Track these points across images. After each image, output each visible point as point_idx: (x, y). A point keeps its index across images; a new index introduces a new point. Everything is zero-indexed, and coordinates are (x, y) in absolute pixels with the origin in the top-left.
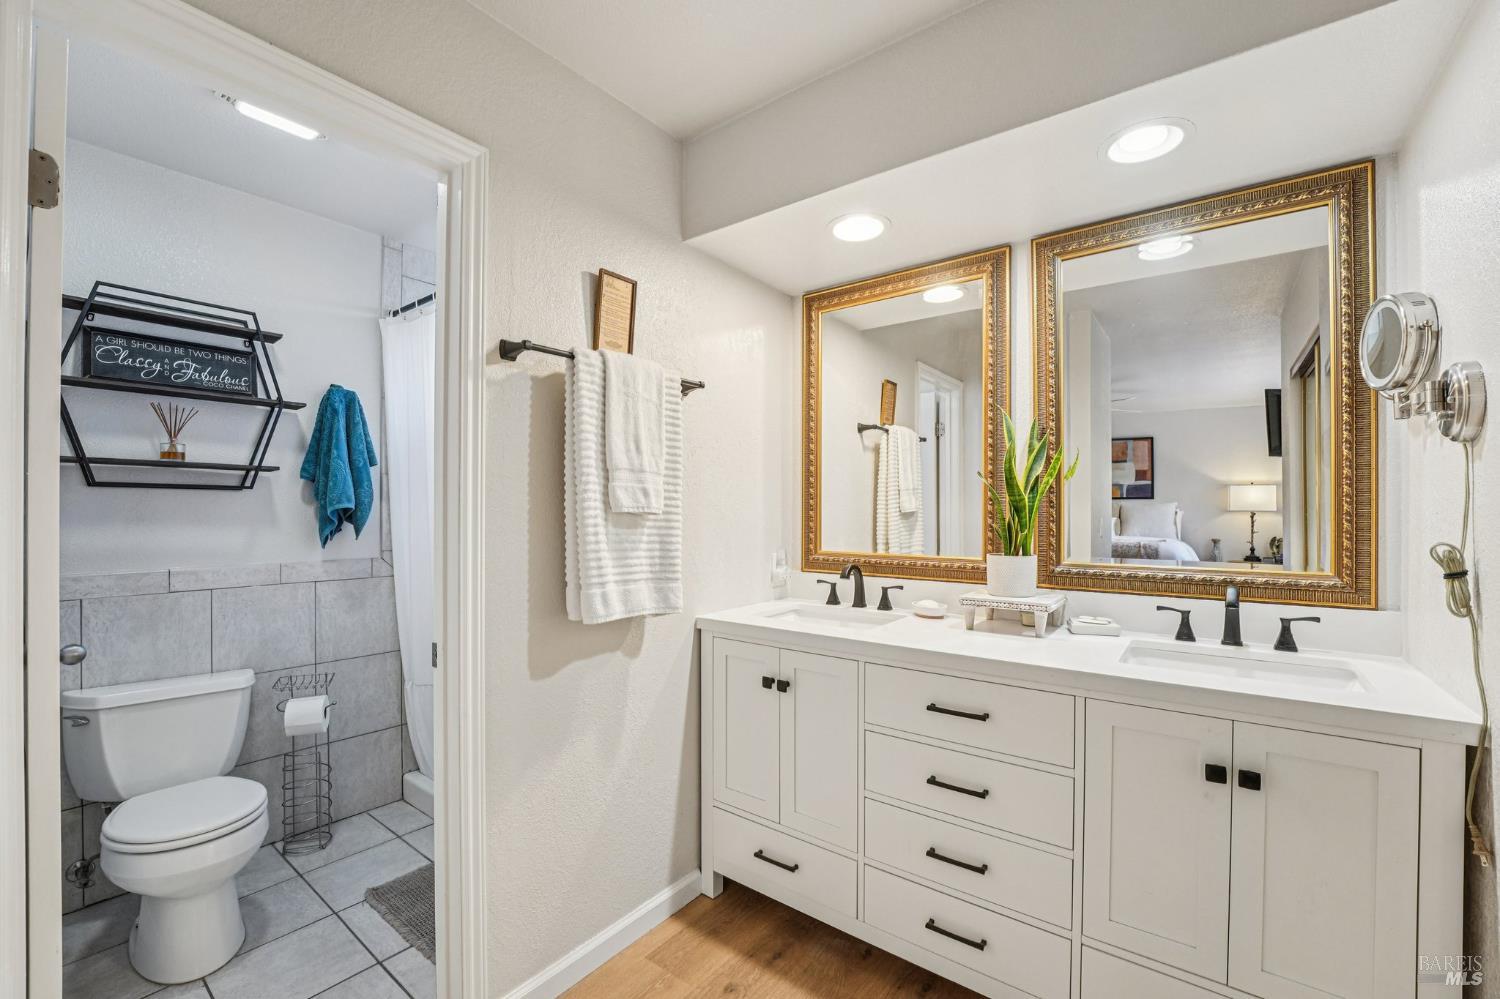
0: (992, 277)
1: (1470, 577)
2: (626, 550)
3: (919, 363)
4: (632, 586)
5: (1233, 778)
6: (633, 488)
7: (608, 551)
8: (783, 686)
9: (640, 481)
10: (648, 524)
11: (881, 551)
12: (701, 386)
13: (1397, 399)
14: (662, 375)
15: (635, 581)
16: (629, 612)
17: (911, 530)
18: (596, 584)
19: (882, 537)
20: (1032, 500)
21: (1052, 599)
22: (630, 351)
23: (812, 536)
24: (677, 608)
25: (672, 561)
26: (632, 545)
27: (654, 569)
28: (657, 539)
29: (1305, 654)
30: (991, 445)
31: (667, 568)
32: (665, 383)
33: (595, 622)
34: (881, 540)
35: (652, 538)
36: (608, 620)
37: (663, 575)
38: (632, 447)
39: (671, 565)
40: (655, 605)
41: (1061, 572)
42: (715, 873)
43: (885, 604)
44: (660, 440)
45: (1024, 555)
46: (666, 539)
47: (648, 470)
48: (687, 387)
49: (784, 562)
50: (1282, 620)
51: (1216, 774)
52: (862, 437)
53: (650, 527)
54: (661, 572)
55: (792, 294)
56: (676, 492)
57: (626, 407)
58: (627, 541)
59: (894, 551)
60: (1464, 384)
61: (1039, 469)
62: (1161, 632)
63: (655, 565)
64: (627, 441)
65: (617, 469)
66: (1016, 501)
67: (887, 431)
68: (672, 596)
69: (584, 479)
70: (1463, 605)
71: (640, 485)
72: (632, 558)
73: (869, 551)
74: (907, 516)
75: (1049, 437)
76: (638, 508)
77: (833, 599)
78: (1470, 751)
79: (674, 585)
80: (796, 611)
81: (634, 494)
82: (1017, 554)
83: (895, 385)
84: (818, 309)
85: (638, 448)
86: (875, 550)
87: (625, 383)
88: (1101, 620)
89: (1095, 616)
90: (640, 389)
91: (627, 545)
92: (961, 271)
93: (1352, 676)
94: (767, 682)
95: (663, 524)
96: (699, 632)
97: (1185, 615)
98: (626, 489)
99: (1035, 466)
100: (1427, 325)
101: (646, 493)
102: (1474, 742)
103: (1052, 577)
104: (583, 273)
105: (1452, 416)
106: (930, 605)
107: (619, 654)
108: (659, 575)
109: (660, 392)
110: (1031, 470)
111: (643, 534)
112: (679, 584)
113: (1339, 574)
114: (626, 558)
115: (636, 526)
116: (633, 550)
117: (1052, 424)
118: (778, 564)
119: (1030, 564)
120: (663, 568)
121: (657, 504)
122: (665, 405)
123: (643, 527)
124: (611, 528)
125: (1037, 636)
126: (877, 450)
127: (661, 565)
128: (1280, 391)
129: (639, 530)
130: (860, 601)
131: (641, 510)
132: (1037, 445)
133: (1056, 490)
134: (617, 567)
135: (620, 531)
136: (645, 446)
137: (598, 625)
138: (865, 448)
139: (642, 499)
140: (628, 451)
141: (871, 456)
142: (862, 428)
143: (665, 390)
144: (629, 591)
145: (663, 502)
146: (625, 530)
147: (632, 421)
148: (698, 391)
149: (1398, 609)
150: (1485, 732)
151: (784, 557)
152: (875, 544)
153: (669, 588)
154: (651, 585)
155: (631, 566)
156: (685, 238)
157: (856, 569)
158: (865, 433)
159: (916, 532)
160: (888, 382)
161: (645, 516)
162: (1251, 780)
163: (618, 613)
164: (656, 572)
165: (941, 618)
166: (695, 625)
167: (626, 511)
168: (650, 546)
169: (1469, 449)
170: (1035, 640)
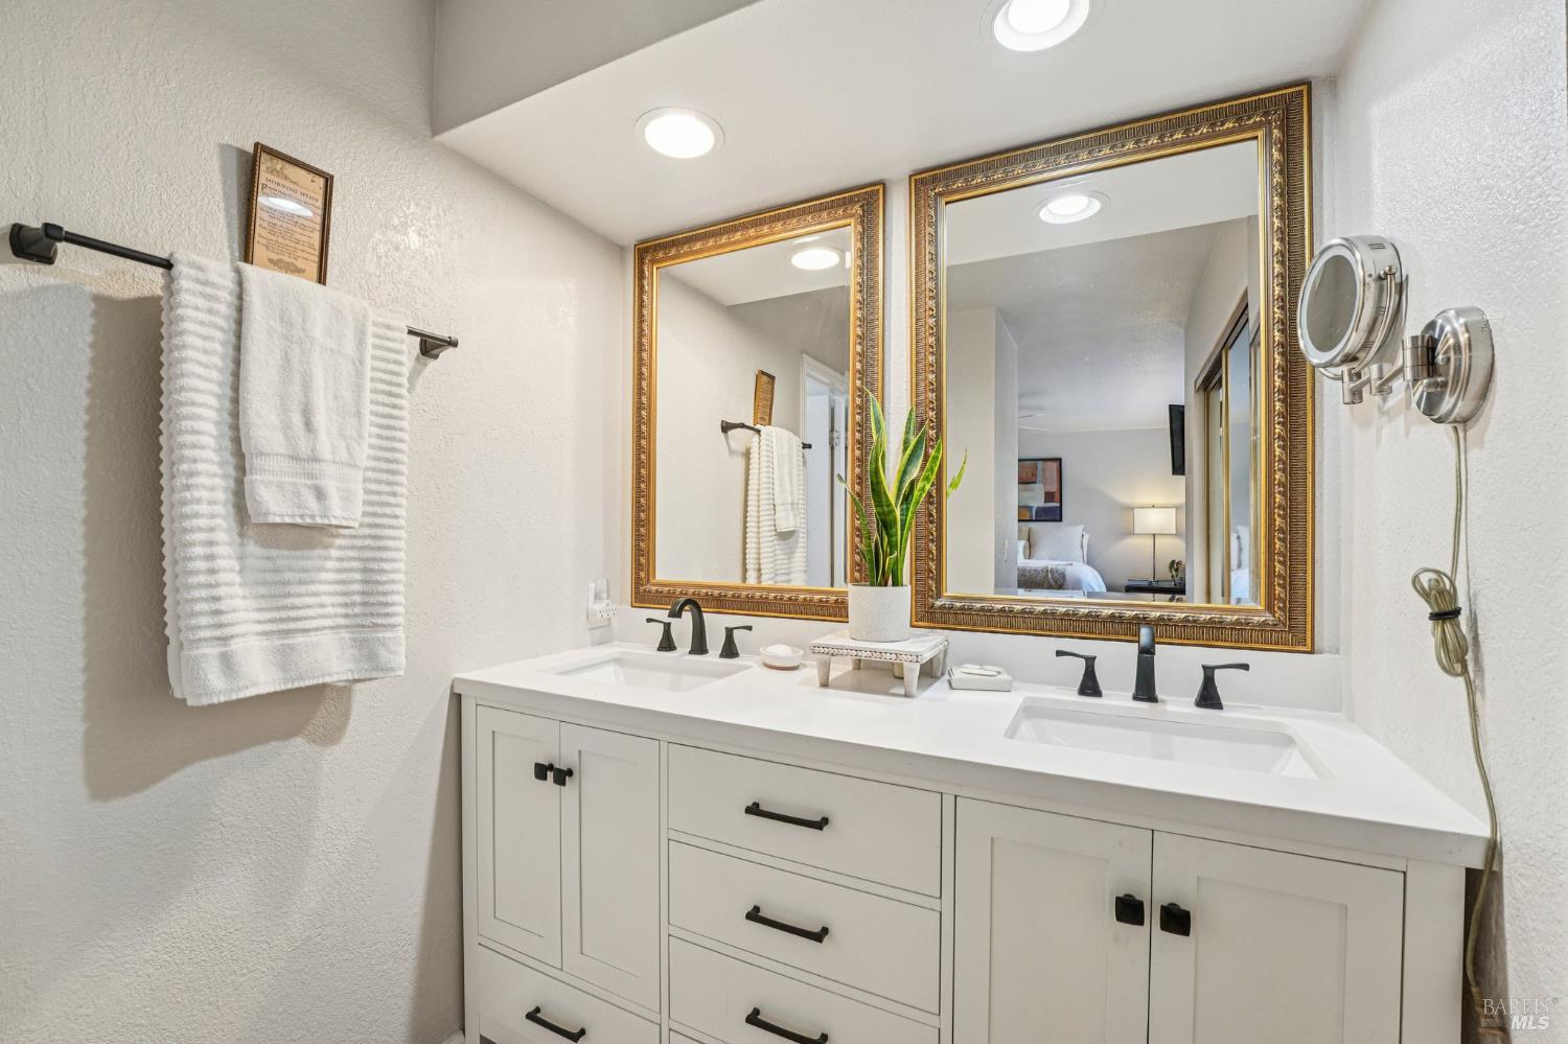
0: (862, 222)
1: (1463, 619)
2: (288, 583)
3: (805, 356)
4: (300, 639)
5: (1153, 917)
6: (295, 484)
7: (241, 585)
8: (562, 776)
9: (311, 476)
10: (338, 542)
11: (752, 581)
12: (453, 344)
13: (1346, 378)
14: (364, 317)
15: (306, 631)
16: (293, 681)
17: (790, 553)
18: (205, 639)
19: (752, 561)
20: (904, 513)
21: (927, 644)
22: (322, 279)
23: (643, 560)
24: (392, 669)
25: (383, 599)
26: (298, 576)
27: (350, 612)
28: (356, 564)
29: (1233, 712)
30: (859, 442)
31: (374, 610)
32: (371, 329)
33: (205, 701)
34: (751, 566)
35: (346, 565)
36: (234, 697)
37: (368, 621)
38: (297, 419)
39: (382, 604)
40: (352, 666)
41: (942, 607)
42: (481, 1036)
43: (730, 650)
44: (359, 415)
45: (893, 585)
46: (372, 565)
47: (328, 456)
48: (430, 346)
49: (605, 595)
50: (1204, 667)
51: (1129, 910)
52: (727, 438)
53: (341, 548)
54: (365, 615)
55: (621, 244)
56: (394, 494)
57: (287, 358)
58: (290, 569)
59: (766, 582)
60: (1463, 338)
61: (914, 472)
62: (1061, 684)
63: (354, 604)
64: (285, 411)
65: (261, 454)
66: (884, 513)
67: (758, 431)
68: (383, 653)
69: (184, 467)
70: (1459, 656)
71: (309, 482)
72: (299, 595)
73: (736, 581)
74: (786, 536)
75: (928, 430)
76: (302, 516)
77: (667, 644)
78: (1472, 877)
79: (388, 635)
80: (618, 661)
81: (297, 494)
82: (886, 585)
83: (772, 378)
84: (653, 262)
85: (308, 425)
86: (744, 579)
87: (284, 319)
88: (991, 670)
89: (982, 663)
90: (318, 333)
91: (289, 576)
92: (824, 215)
93: (1289, 741)
94: (541, 771)
95: (368, 542)
96: (457, 699)
97: (1090, 662)
98: (280, 486)
99: (910, 468)
100: (1390, 273)
101: (320, 494)
102: (1478, 863)
103: (932, 612)
104: (224, 149)
105: (1444, 385)
106: (781, 652)
107: (299, 740)
108: (359, 621)
109: (361, 342)
110: (905, 473)
111: (327, 558)
112: (400, 633)
113: (1270, 608)
114: (289, 595)
115: (311, 546)
116: (301, 582)
117: (932, 414)
118: (597, 597)
119: (900, 599)
120: (368, 610)
121: (347, 509)
122: (369, 363)
123: (326, 547)
124: (252, 548)
125: (907, 695)
126: (747, 455)
127: (364, 604)
128: (1183, 407)
129: (319, 552)
130: (699, 646)
131: (308, 521)
132: (913, 441)
133: (936, 499)
134: (262, 610)
135: (274, 553)
136: (321, 419)
137: (220, 704)
138: (731, 452)
139: (312, 503)
140: (287, 427)
141: (740, 462)
142: (726, 427)
143: (370, 340)
144: (291, 647)
145: (359, 509)
146: (286, 553)
147: (297, 378)
148: (451, 350)
149: (1337, 651)
150: (1493, 850)
151: (605, 588)
152: (745, 571)
153: (378, 639)
154: (346, 635)
155: (299, 608)
156: (435, 132)
157: (693, 603)
158: (730, 433)
159: (797, 555)
160: (763, 373)
161: (334, 530)
162: (1177, 920)
163: (262, 683)
164: (356, 615)
165: (792, 668)
166: (452, 687)
167: (278, 520)
168: (343, 576)
169: (1461, 435)
170: (904, 699)
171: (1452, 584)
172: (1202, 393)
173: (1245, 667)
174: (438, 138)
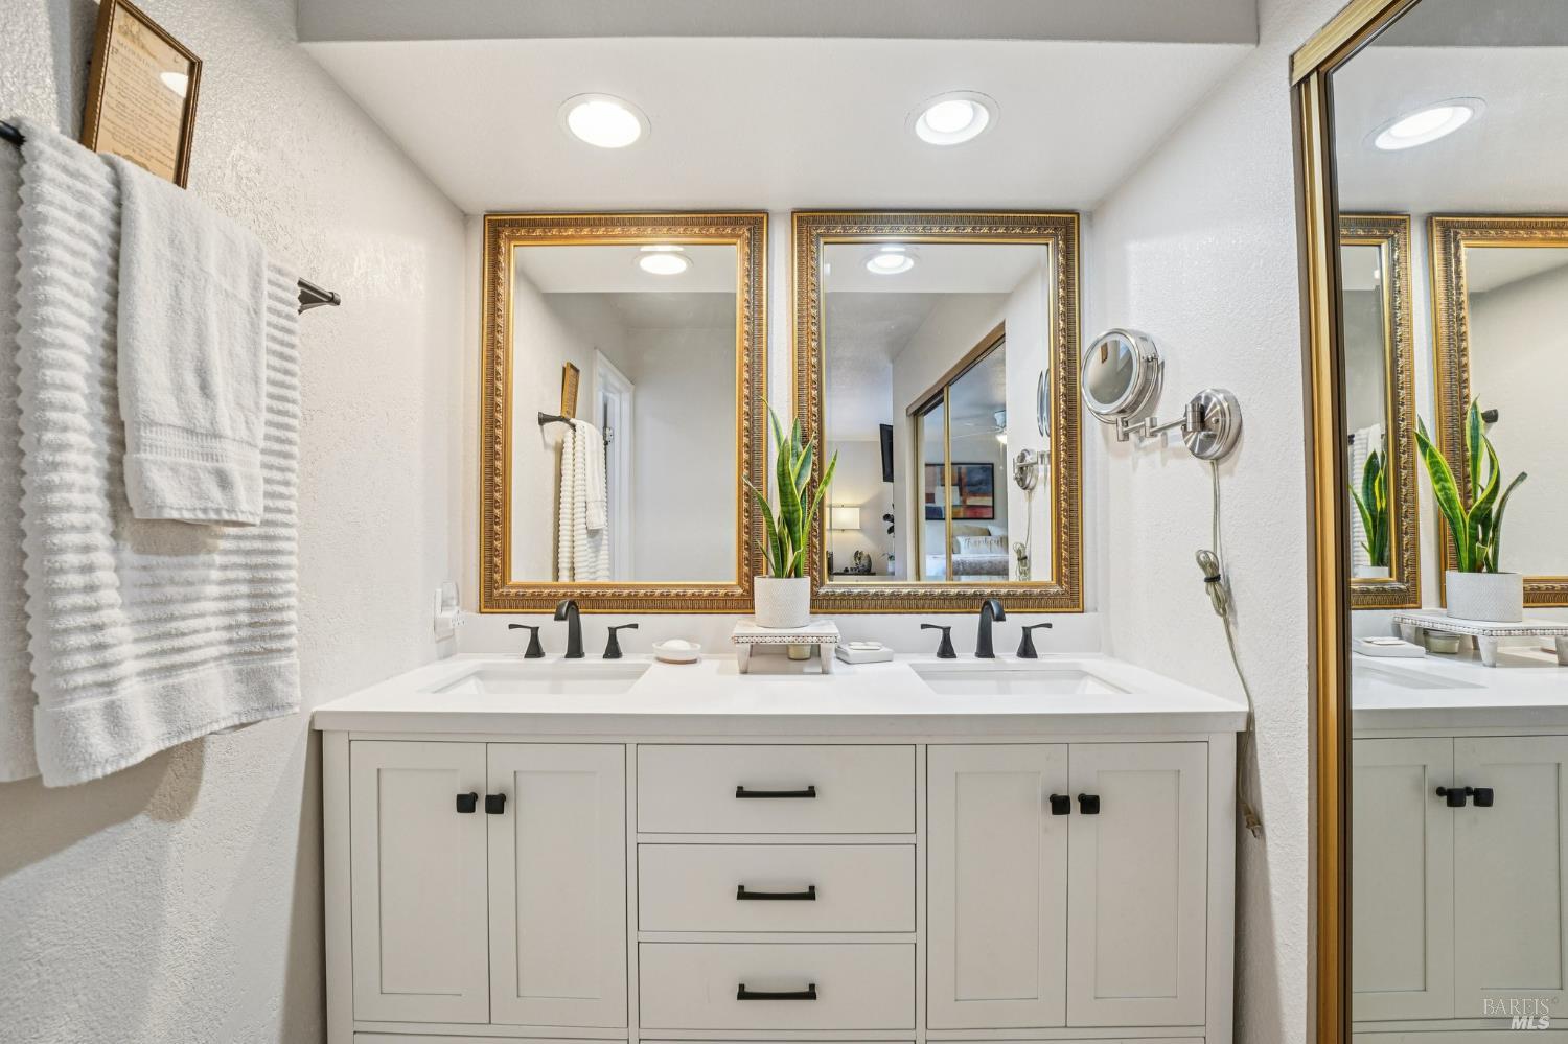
0: (749, 244)
2: (169, 601)
3: (597, 351)
4: (186, 676)
5: (1075, 806)
6: (192, 467)
7: (123, 606)
8: (496, 804)
9: (209, 456)
10: (222, 544)
11: (565, 578)
12: (333, 300)
13: (1120, 423)
14: (260, 255)
15: (194, 664)
16: (180, 733)
17: (596, 549)
18: (84, 687)
19: (566, 560)
20: (805, 511)
22: (180, 182)
24: (290, 706)
25: (277, 617)
26: (182, 590)
27: (235, 636)
28: (243, 574)
29: (1045, 658)
31: (266, 630)
32: (267, 274)
33: (85, 777)
34: (564, 564)
35: (231, 574)
36: (124, 765)
37: (257, 647)
38: (191, 380)
39: (275, 623)
40: (238, 708)
41: (826, 594)
43: (613, 651)
44: (256, 380)
45: (796, 577)
46: (262, 574)
47: (228, 432)
48: (311, 297)
49: (454, 602)
50: (1023, 628)
51: (1060, 805)
52: (542, 430)
53: (226, 552)
54: (253, 639)
55: (466, 211)
56: (287, 483)
57: (177, 294)
58: (172, 582)
59: (582, 578)
62: (922, 651)
63: (239, 626)
64: (175, 367)
65: (152, 424)
66: (789, 512)
67: (573, 427)
68: (278, 685)
69: (49, 436)
70: (1224, 605)
71: (209, 465)
72: (184, 618)
74: (593, 533)
75: (813, 440)
76: (205, 510)
77: (535, 651)
79: (284, 662)
80: (479, 675)
81: (196, 480)
82: (790, 577)
83: (577, 371)
84: (510, 239)
85: (205, 388)
86: (557, 578)
87: (174, 242)
88: (872, 645)
89: (863, 640)
90: (212, 267)
91: (171, 591)
92: (712, 230)
94: (466, 803)
95: (258, 545)
96: (317, 738)
97: (946, 631)
98: (174, 470)
99: (803, 472)
101: (224, 481)
102: (1243, 728)
103: (824, 600)
105: (1214, 436)
106: (678, 647)
107: (141, 820)
108: (246, 647)
109: (256, 287)
110: (799, 476)
111: (210, 566)
112: (293, 659)
113: (1059, 582)
114: (172, 618)
115: (194, 548)
116: (187, 600)
117: (815, 425)
118: (445, 604)
119: (802, 587)
120: (258, 632)
121: (250, 505)
122: (266, 316)
123: (210, 552)
124: (129, 555)
125: (824, 672)
126: (559, 450)
127: (251, 625)
129: (202, 558)
130: (575, 650)
131: (213, 516)
134: (146, 639)
135: (153, 560)
136: (220, 382)
137: (94, 783)
138: (546, 446)
139: (216, 493)
140: (179, 389)
141: (551, 456)
142: (544, 420)
143: (266, 288)
144: (178, 689)
145: (261, 502)
146: (166, 559)
147: (190, 327)
148: (328, 307)
150: (1250, 719)
151: (454, 593)
153: (273, 668)
154: (230, 667)
155: (183, 635)
156: (302, 37)
158: (546, 425)
160: (572, 366)
161: (216, 528)
162: (1090, 805)
163: (149, 739)
164: (241, 640)
165: (694, 661)
166: (312, 723)
167: (175, 515)
168: (227, 590)
169: (1217, 467)
170: (822, 676)
171: (1215, 556)
172: (912, 417)
173: (1049, 626)
174: (306, 45)
